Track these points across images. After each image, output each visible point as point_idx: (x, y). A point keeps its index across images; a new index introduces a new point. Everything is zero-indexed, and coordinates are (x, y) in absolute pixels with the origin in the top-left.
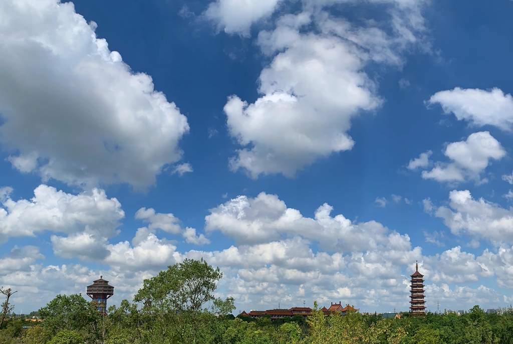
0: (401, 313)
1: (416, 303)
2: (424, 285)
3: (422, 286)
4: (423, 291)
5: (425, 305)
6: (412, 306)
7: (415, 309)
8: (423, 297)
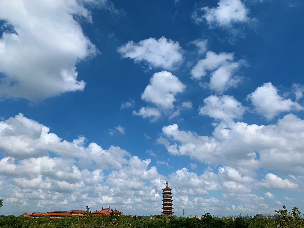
0: (155, 216)
1: (166, 209)
2: (172, 196)
3: (171, 197)
4: (171, 201)
5: (173, 211)
6: (164, 211)
7: (166, 213)
8: (171, 205)
